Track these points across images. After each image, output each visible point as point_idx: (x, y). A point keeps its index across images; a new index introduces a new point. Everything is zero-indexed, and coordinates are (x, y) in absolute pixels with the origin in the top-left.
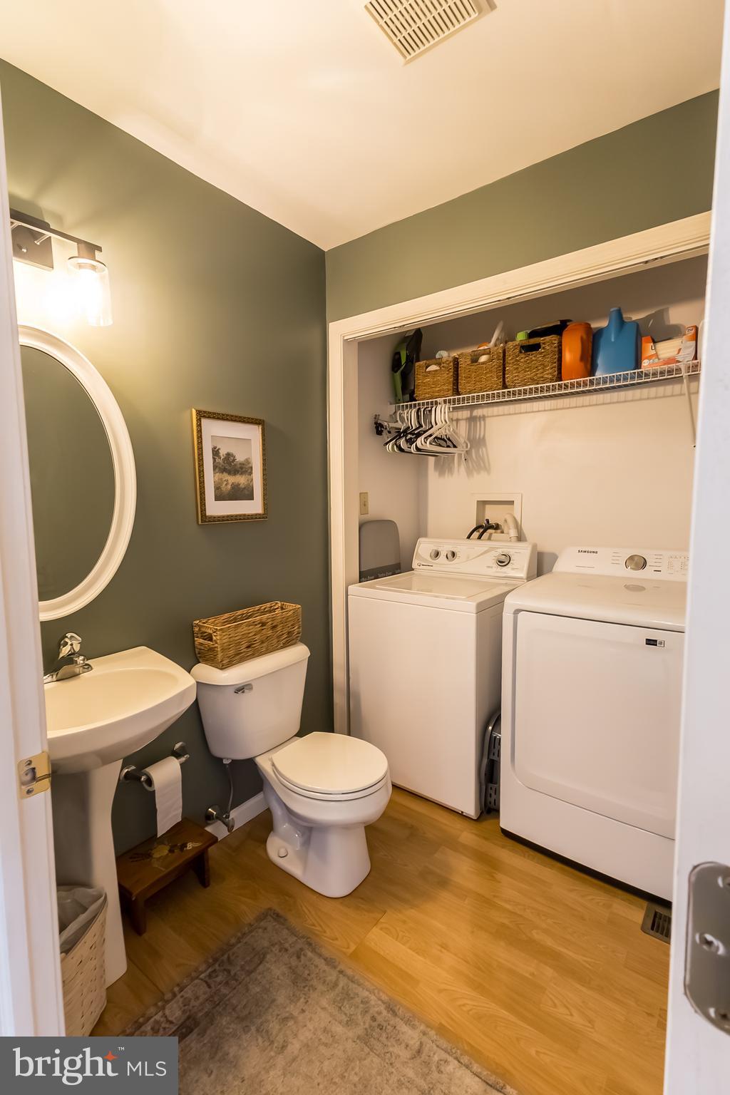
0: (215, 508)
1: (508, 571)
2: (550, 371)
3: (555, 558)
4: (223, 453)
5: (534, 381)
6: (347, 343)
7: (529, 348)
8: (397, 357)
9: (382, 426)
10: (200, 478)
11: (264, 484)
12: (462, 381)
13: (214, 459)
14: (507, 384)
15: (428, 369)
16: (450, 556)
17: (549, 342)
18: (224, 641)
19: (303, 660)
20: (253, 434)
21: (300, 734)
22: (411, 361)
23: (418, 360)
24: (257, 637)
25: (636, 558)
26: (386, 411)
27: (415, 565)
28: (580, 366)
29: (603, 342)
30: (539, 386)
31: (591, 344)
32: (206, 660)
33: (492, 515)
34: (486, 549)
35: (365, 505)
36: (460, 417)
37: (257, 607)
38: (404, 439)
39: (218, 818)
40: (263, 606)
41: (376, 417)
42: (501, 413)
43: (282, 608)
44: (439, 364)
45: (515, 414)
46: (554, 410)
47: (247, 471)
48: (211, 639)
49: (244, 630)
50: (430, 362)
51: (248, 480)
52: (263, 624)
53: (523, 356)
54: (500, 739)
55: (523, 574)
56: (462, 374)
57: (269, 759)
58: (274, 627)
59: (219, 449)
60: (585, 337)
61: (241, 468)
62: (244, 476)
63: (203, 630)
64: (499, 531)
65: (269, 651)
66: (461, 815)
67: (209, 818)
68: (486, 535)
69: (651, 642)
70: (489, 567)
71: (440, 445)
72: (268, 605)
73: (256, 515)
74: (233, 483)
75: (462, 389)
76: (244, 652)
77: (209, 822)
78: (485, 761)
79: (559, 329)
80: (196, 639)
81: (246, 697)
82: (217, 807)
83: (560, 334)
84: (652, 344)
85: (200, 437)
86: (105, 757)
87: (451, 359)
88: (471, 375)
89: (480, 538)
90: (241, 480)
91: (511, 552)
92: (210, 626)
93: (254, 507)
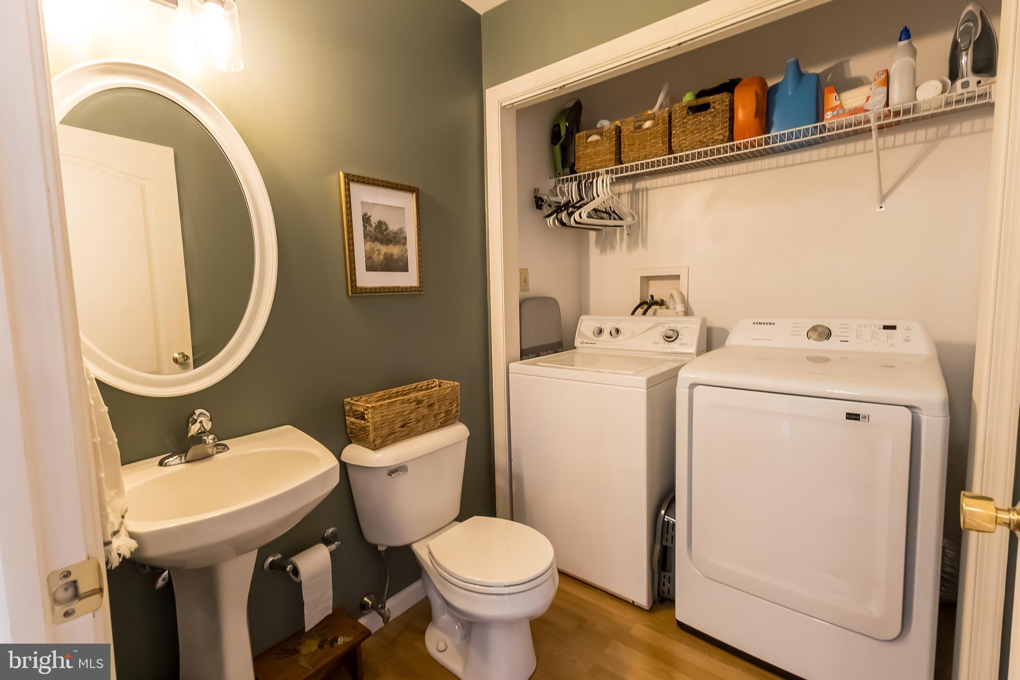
0: (367, 279)
1: (675, 347)
2: (721, 132)
3: (725, 333)
4: (374, 220)
5: (703, 144)
6: (504, 109)
7: (696, 109)
8: (556, 129)
9: (542, 200)
10: (349, 246)
11: (419, 255)
12: (625, 149)
13: (365, 227)
14: (674, 148)
15: (590, 140)
16: (614, 332)
17: (719, 101)
18: (376, 420)
19: (463, 440)
20: (408, 202)
21: (460, 518)
22: (571, 133)
23: (578, 131)
24: (413, 416)
25: (819, 329)
26: (546, 185)
27: (577, 343)
28: (755, 123)
29: (779, 98)
30: (708, 148)
31: (765, 101)
32: (358, 441)
33: (657, 290)
34: (651, 325)
35: (525, 282)
36: (622, 190)
37: (414, 385)
38: (565, 212)
39: (374, 608)
40: (421, 384)
41: (536, 191)
42: (665, 184)
43: (440, 386)
44: (600, 134)
45: (680, 184)
46: (722, 177)
47: (400, 241)
48: (363, 418)
49: (398, 407)
50: (592, 132)
51: (402, 251)
52: (419, 402)
53: (690, 117)
54: (674, 524)
55: (692, 350)
56: (625, 141)
57: (426, 546)
58: (431, 406)
59: (370, 216)
60: (759, 91)
61: (394, 237)
62: (397, 246)
63: (354, 408)
64: (664, 307)
65: (425, 431)
66: (632, 605)
67: (364, 607)
68: (651, 311)
69: (853, 417)
70: (655, 343)
71: (602, 218)
72: (425, 383)
73: (411, 287)
74: (385, 253)
75: (624, 158)
76: (398, 431)
77: (364, 612)
78: (658, 547)
79: (729, 87)
80: (347, 418)
81: (401, 480)
82: (372, 596)
83: (732, 92)
84: (836, 94)
85: (349, 202)
86: (238, 547)
87: (613, 127)
88: (635, 143)
89: (644, 314)
90: (395, 250)
91: (679, 327)
92: (361, 404)
93: (409, 279)
